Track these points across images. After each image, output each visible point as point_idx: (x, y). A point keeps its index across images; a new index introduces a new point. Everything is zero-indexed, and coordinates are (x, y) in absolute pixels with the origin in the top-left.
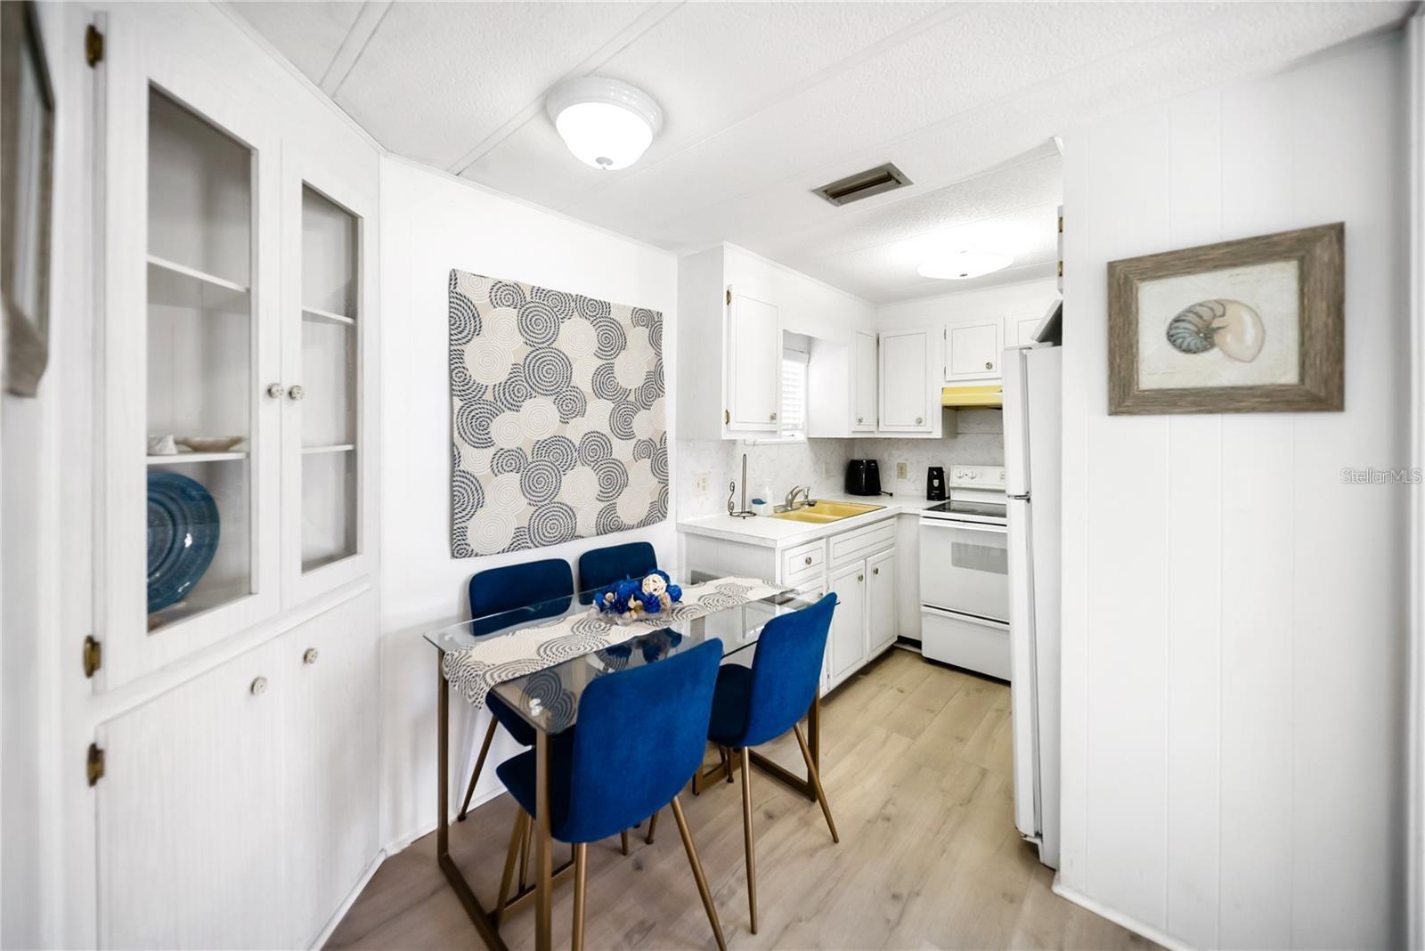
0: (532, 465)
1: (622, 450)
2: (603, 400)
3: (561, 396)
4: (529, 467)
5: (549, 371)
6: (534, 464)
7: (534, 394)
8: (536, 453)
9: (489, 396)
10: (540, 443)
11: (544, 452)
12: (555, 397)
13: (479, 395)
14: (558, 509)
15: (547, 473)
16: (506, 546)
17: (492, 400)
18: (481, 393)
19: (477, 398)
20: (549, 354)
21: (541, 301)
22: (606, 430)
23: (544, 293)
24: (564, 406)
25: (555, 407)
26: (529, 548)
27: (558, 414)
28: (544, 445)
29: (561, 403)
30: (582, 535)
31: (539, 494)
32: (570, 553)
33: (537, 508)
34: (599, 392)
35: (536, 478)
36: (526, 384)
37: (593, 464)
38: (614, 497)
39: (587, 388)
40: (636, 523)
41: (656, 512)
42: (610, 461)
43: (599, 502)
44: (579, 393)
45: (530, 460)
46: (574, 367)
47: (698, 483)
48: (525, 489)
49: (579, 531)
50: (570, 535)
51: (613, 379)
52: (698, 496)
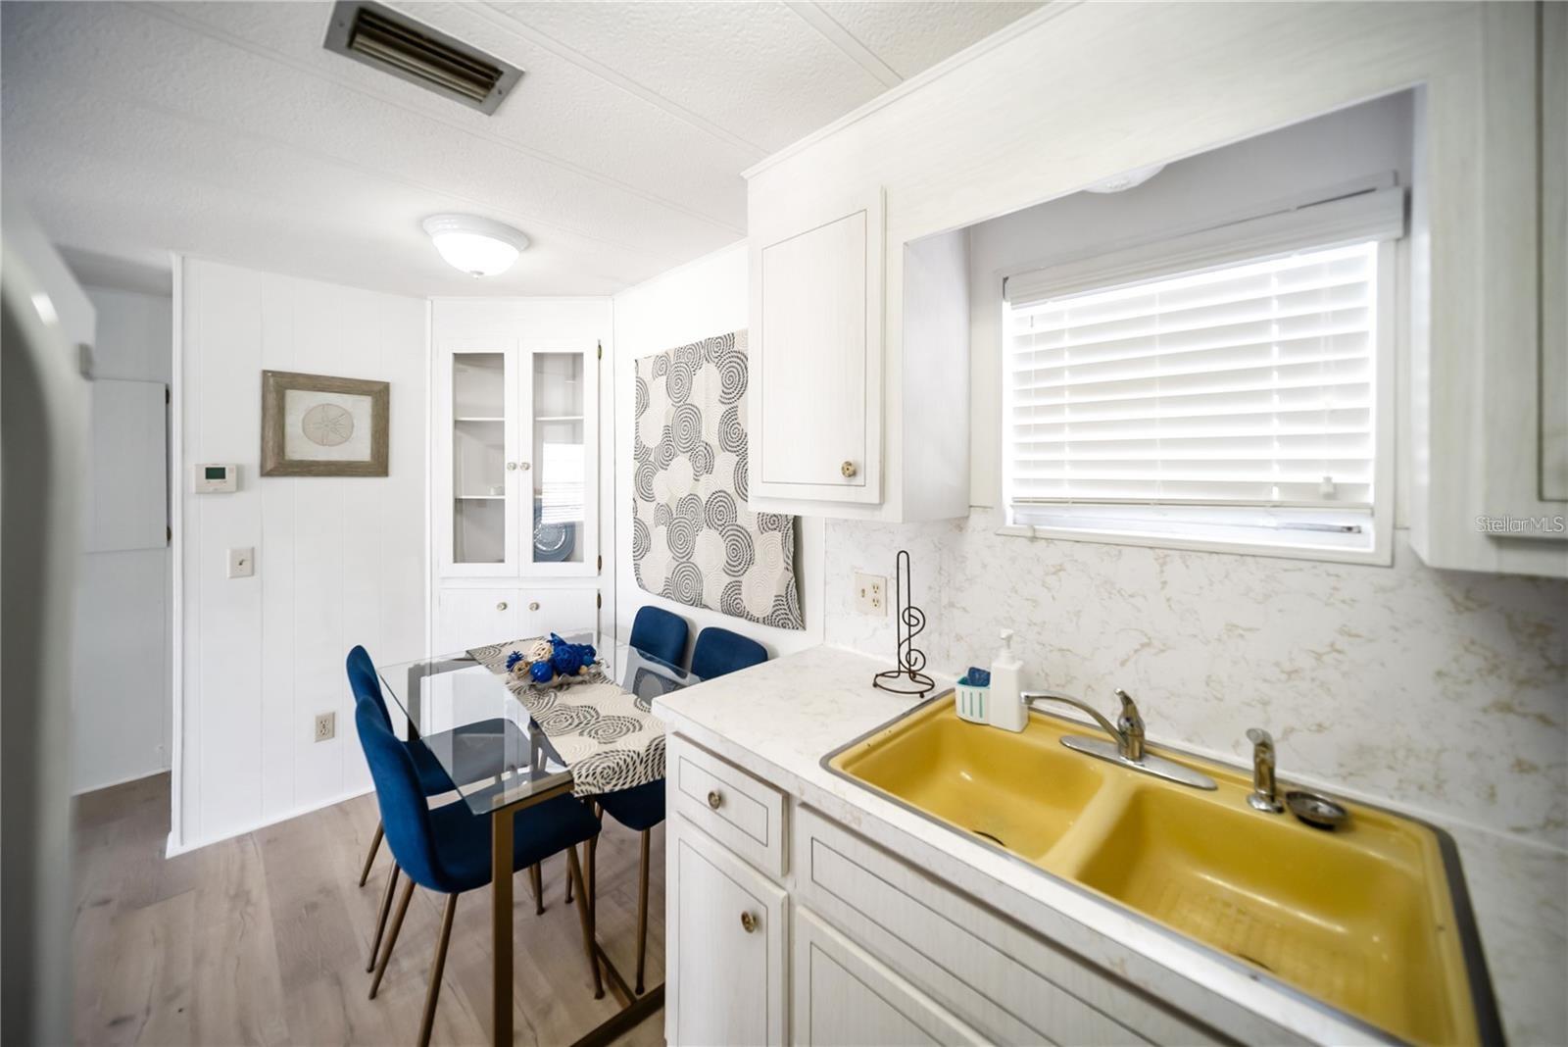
0: (675, 521)
2: (727, 452)
3: (695, 452)
4: (674, 523)
5: (685, 428)
6: (677, 521)
7: (678, 452)
8: (679, 510)
9: (651, 459)
10: (682, 500)
11: (685, 509)
12: (690, 453)
13: (647, 457)
14: (692, 571)
15: (686, 531)
16: (660, 590)
17: (654, 461)
18: (648, 455)
19: (645, 459)
20: (685, 411)
21: (681, 360)
22: (731, 490)
23: (683, 350)
24: (697, 462)
25: (691, 464)
26: (674, 600)
27: (692, 471)
28: (684, 502)
29: (695, 459)
30: (710, 606)
31: (679, 551)
33: (678, 563)
34: (725, 444)
35: (677, 535)
36: (673, 444)
37: (720, 529)
38: (740, 573)
39: (714, 441)
40: (761, 617)
41: (783, 611)
42: (735, 527)
43: (725, 574)
44: (708, 448)
45: (674, 516)
46: (703, 419)
47: (863, 591)
48: (671, 544)
49: (706, 600)
50: (697, 602)
51: (736, 426)
52: (866, 614)
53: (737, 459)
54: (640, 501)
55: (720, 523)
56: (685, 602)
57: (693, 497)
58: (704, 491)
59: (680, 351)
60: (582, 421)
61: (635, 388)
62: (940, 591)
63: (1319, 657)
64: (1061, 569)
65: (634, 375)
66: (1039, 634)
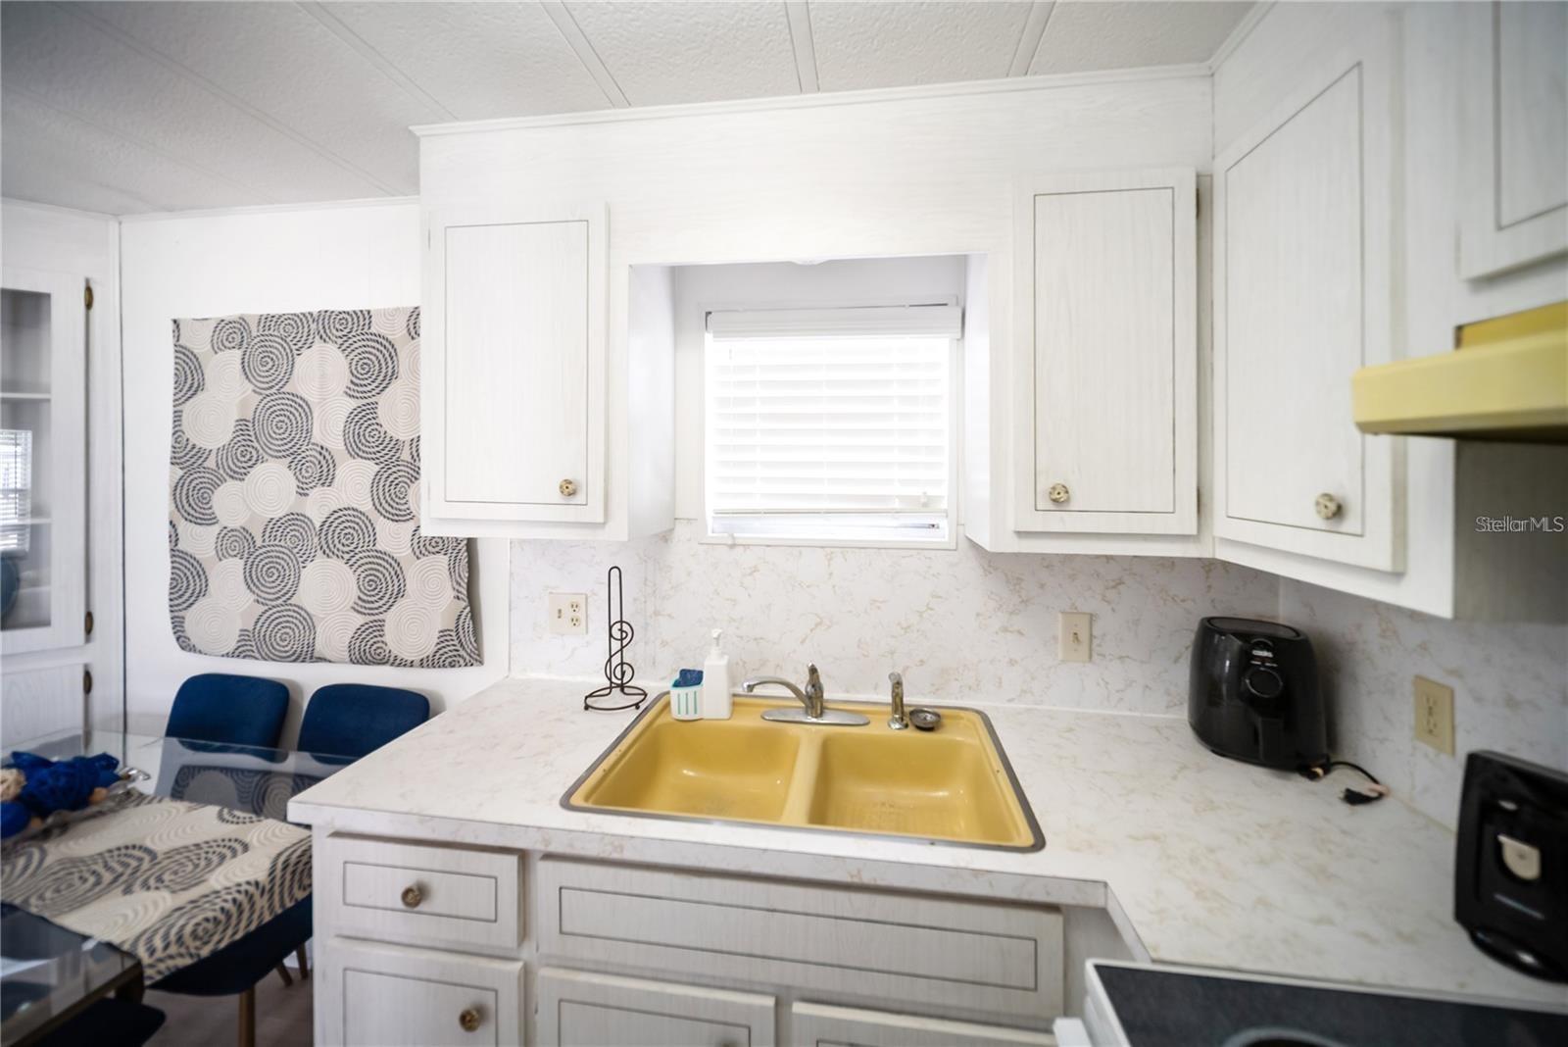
0: (261, 551)
1: (392, 538)
2: (360, 460)
3: (299, 458)
4: (257, 553)
5: (279, 425)
6: (264, 550)
7: (266, 457)
8: (267, 535)
9: (211, 463)
10: (274, 521)
11: (279, 534)
12: (290, 459)
13: (200, 462)
14: (295, 615)
15: (282, 562)
16: (231, 649)
17: (215, 468)
18: (202, 459)
19: (196, 465)
20: (279, 402)
21: (271, 332)
22: (366, 506)
23: (275, 319)
24: (303, 471)
25: (291, 473)
26: (256, 659)
27: (295, 483)
28: (279, 524)
29: (299, 467)
30: (328, 657)
31: (269, 591)
32: (308, 679)
33: (266, 608)
34: (356, 449)
35: (265, 569)
36: (256, 444)
37: (347, 556)
38: (381, 610)
39: (336, 443)
40: (417, 659)
41: (452, 648)
42: (375, 554)
43: (355, 614)
44: (324, 452)
45: (259, 543)
46: (315, 415)
47: (560, 611)
48: (250, 582)
49: (320, 649)
50: (308, 655)
51: (375, 426)
52: (563, 635)
53: (377, 468)
54: (183, 526)
55: (346, 549)
56: (282, 659)
57: (296, 519)
58: (318, 506)
59: (267, 321)
60: (48, 401)
61: (173, 360)
62: (645, 602)
63: (921, 614)
64: (755, 570)
65: (171, 341)
66: (738, 628)
